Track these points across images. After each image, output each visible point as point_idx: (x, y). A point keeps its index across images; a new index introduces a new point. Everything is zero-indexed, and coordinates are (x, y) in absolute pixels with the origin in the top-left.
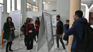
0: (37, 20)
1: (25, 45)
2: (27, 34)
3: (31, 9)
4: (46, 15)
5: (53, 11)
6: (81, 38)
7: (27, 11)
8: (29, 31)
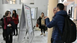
0: (14, 12)
1: (4, 39)
2: (5, 28)
3: (8, 1)
4: (26, 8)
5: (31, 4)
6: (61, 30)
7: (3, 3)
8: (8, 25)
